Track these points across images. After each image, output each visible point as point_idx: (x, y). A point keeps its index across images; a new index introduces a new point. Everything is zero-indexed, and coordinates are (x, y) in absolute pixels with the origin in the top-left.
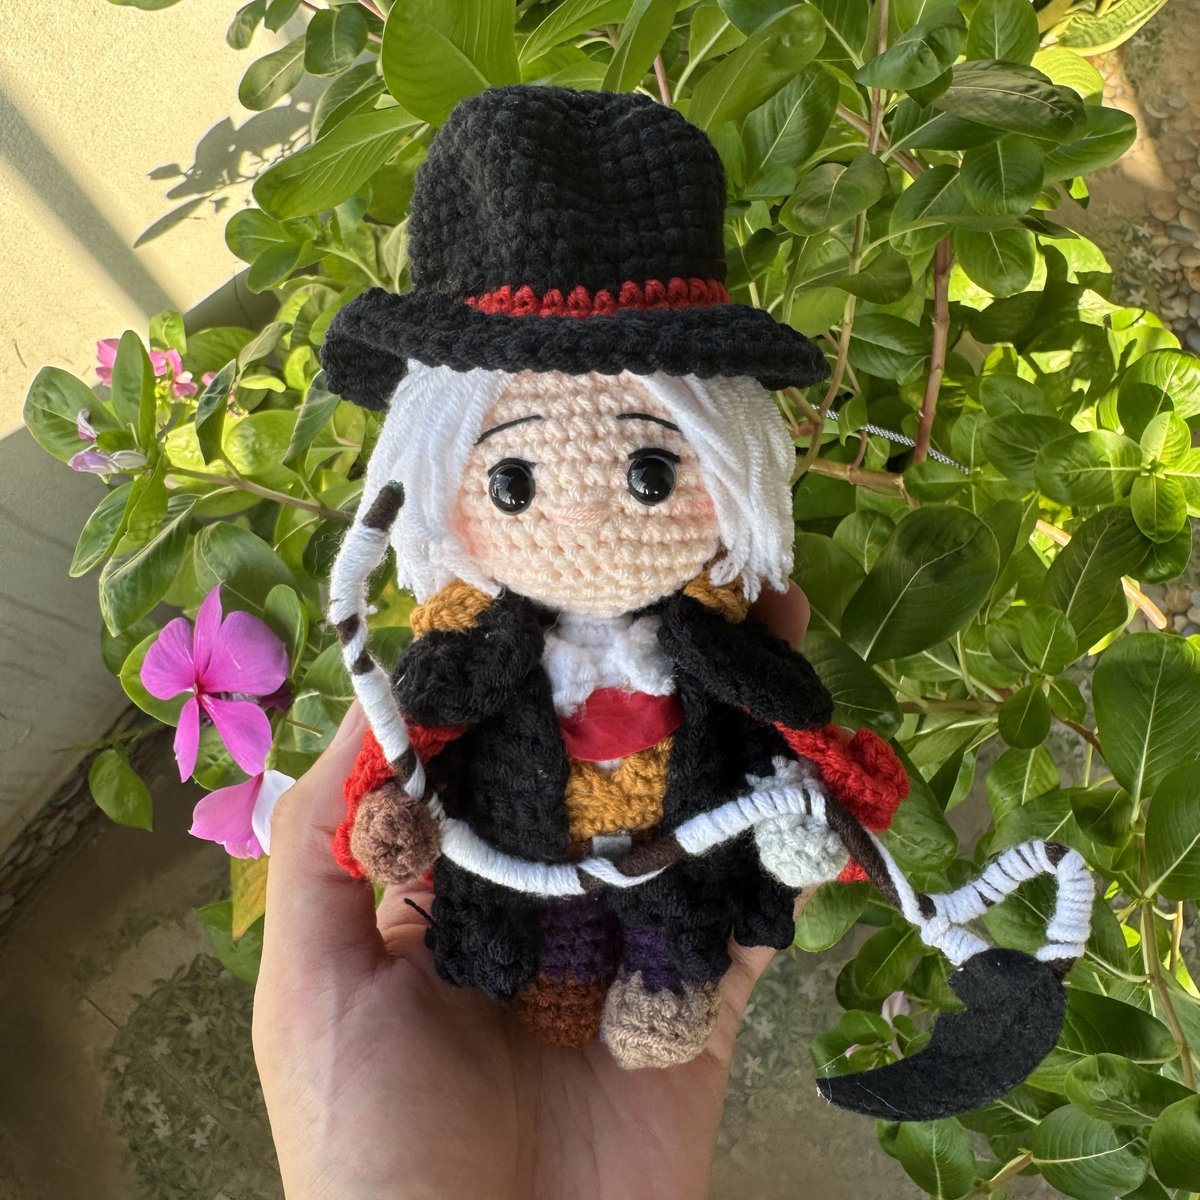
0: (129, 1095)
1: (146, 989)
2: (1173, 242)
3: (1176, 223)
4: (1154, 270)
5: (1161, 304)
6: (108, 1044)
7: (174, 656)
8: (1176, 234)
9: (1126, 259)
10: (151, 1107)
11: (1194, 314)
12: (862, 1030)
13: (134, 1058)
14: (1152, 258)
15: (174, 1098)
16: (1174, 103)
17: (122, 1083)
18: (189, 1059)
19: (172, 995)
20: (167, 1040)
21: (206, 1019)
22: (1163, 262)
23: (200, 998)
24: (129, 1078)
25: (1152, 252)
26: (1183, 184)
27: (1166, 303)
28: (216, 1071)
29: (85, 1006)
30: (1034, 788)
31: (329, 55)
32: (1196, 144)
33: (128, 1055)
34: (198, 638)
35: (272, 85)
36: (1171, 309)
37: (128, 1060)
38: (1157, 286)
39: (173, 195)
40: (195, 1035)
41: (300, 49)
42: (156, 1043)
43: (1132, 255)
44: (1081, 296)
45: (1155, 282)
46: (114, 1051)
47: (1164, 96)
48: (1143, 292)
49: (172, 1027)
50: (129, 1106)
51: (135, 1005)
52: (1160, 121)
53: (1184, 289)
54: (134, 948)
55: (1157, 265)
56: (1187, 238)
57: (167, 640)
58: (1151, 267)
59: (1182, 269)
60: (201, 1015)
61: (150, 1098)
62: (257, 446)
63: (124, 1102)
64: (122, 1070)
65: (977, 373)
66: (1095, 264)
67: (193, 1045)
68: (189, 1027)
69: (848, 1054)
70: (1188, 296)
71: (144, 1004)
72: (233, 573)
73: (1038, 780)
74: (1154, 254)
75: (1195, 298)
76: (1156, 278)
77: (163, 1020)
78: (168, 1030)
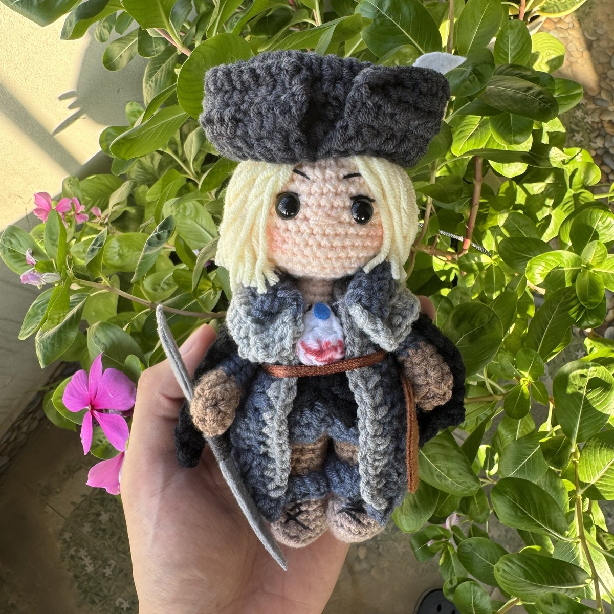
0: (72, 551)
1: (78, 500)
2: (597, 107)
3: (598, 97)
4: (587, 122)
5: (590, 141)
6: (60, 527)
7: (79, 390)
8: (599, 102)
9: (573, 117)
10: (83, 557)
11: (607, 145)
12: (436, 533)
13: (73, 534)
14: (586, 116)
15: (94, 552)
16: (600, 31)
17: (68, 546)
18: (101, 533)
19: (91, 502)
20: (90, 524)
21: (108, 514)
22: (592, 118)
23: (106, 503)
24: (72, 543)
25: (586, 113)
26: (604, 76)
27: (593, 140)
28: (115, 538)
29: (48, 509)
30: (523, 431)
31: (151, 45)
32: (610, 54)
33: (70, 532)
34: (91, 382)
35: (121, 56)
36: (595, 143)
37: (71, 534)
38: (589, 131)
39: (71, 107)
40: (103, 522)
41: (135, 37)
42: (84, 526)
43: (576, 114)
44: (550, 150)
45: (588, 129)
46: (63, 530)
47: (595, 28)
48: (581, 134)
49: (92, 518)
50: (72, 557)
51: (73, 507)
52: (592, 41)
53: (602, 132)
54: (71, 480)
55: (589, 119)
56: (605, 105)
57: (75, 381)
58: (585, 120)
59: (602, 121)
60: (106, 512)
61: (83, 553)
62: (121, 251)
63: (70, 555)
64: (68, 540)
65: (496, 194)
66: (557, 127)
67: (103, 527)
68: (100, 518)
69: (429, 545)
70: (604, 136)
71: (78, 507)
72: (108, 347)
73: (524, 428)
74: (587, 114)
75: (608, 137)
76: (588, 126)
77: (87, 515)
78: (90, 519)
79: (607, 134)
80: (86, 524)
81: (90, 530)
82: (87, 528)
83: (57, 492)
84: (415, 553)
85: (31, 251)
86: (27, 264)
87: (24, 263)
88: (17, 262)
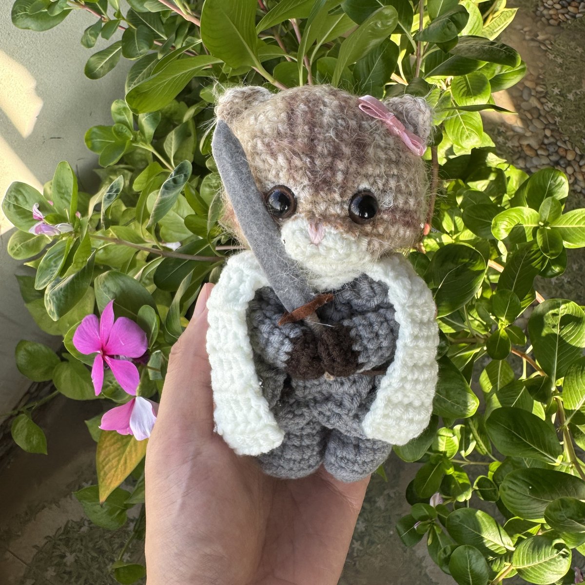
1: (41, 542)
2: (515, 133)
5: (513, 162)
8: (516, 129)
12: (421, 514)
13: (36, 580)
18: (66, 577)
19: (55, 543)
20: (54, 568)
21: (74, 554)
23: (70, 544)
27: (516, 162)
28: (81, 581)
29: (8, 555)
30: (503, 381)
31: (135, 50)
33: (33, 578)
34: (103, 328)
35: (102, 67)
36: (518, 164)
37: (34, 581)
38: (511, 154)
40: (68, 564)
44: (487, 156)
45: (509, 152)
46: (25, 577)
51: (35, 551)
53: (523, 155)
54: (33, 521)
55: (510, 144)
56: (522, 131)
58: (507, 145)
59: (521, 146)
60: (71, 553)
66: (487, 142)
67: (68, 569)
68: (65, 560)
69: (416, 527)
70: (525, 158)
71: (40, 550)
72: (118, 296)
73: (504, 377)
74: (508, 140)
75: (528, 158)
76: (510, 150)
77: (51, 558)
78: (55, 562)
79: (527, 156)
80: (49, 568)
81: (54, 574)
82: (51, 573)
83: (19, 536)
84: (401, 538)
85: (38, 206)
86: (34, 220)
87: (30, 219)
88: (22, 218)
